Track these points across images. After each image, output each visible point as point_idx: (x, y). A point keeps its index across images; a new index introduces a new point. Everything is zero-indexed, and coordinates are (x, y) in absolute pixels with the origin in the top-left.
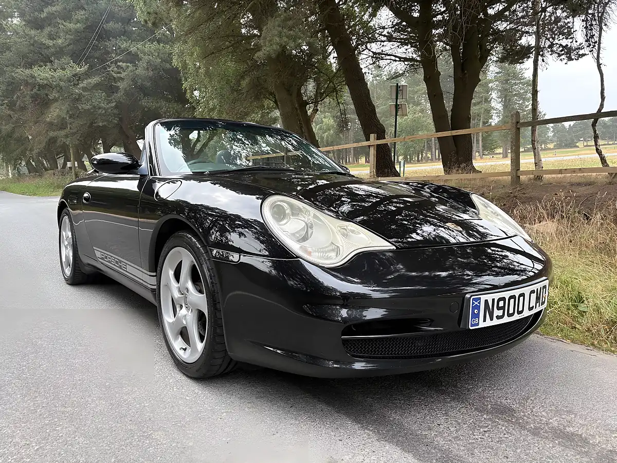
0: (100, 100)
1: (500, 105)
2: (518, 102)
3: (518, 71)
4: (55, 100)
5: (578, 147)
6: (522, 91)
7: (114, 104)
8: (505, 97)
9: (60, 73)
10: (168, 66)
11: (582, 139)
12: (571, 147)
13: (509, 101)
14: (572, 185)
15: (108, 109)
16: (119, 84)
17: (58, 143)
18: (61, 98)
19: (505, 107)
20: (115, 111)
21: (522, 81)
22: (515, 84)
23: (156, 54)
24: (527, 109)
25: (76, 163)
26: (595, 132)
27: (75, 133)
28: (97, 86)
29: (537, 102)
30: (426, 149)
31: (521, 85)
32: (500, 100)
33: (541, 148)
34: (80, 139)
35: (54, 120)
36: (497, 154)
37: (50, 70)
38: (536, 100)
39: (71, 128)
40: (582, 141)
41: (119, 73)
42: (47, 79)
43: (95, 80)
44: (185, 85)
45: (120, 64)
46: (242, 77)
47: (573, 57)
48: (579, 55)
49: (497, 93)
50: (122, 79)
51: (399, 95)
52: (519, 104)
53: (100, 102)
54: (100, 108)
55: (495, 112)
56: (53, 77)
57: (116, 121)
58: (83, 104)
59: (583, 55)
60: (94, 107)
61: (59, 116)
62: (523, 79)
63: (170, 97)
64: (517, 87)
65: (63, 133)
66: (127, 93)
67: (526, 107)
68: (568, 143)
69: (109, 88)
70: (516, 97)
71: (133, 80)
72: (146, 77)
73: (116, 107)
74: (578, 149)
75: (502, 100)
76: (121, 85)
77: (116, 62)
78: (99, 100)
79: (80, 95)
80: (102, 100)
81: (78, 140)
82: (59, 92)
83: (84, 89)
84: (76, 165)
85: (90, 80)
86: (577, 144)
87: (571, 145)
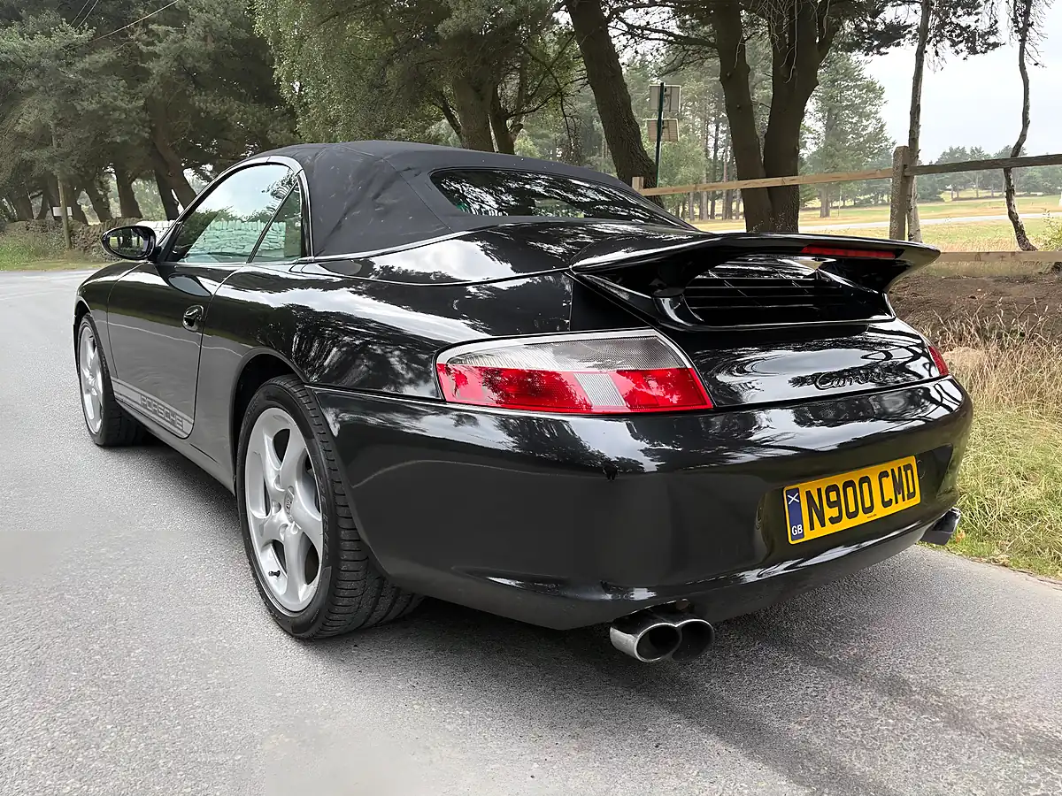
0: (116, 94)
1: (820, 124)
2: (850, 120)
3: (854, 65)
4: (30, 92)
5: (942, 200)
6: (858, 101)
7: (142, 102)
8: (830, 111)
9: (39, 42)
10: (243, 34)
11: (950, 187)
12: (932, 201)
13: (836, 118)
14: (998, 280)
15: (131, 111)
16: (150, 65)
17: (36, 171)
18: (41, 88)
19: (829, 127)
20: (143, 115)
21: (859, 83)
22: (848, 88)
23: (222, 11)
24: (864, 133)
25: (69, 209)
26: (1009, 180)
27: (68, 155)
28: (110, 68)
29: (918, 127)
30: (691, 198)
31: (856, 90)
32: (821, 115)
33: (882, 200)
34: (78, 165)
35: (30, 128)
36: (809, 209)
37: (22, 36)
38: (917, 123)
39: (59, 145)
40: (950, 190)
41: (152, 44)
42: (13, 51)
43: (104, 56)
44: (279, 71)
45: (154, 27)
46: (389, 62)
47: (978, 48)
48: (989, 45)
49: (817, 103)
50: (156, 56)
51: (664, 104)
52: (851, 123)
53: (115, 99)
54: (114, 110)
55: (811, 136)
56: (26, 49)
57: (146, 135)
58: (82, 100)
59: (995, 45)
60: (105, 106)
61: (37, 122)
62: (860, 80)
63: (243, 91)
64: (849, 93)
65: (45, 153)
66: (165, 82)
67: (863, 130)
68: (927, 192)
69: (132, 70)
70: (847, 112)
71: (178, 58)
72: (202, 54)
73: (145, 108)
74: (943, 204)
75: (823, 117)
76: (155, 67)
77: (145, 24)
78: (114, 92)
79: (78, 83)
80: (119, 94)
81: (73, 167)
82: (38, 76)
83: (86, 73)
84: (70, 213)
85: (96, 57)
86: (942, 196)
87: (931, 197)
